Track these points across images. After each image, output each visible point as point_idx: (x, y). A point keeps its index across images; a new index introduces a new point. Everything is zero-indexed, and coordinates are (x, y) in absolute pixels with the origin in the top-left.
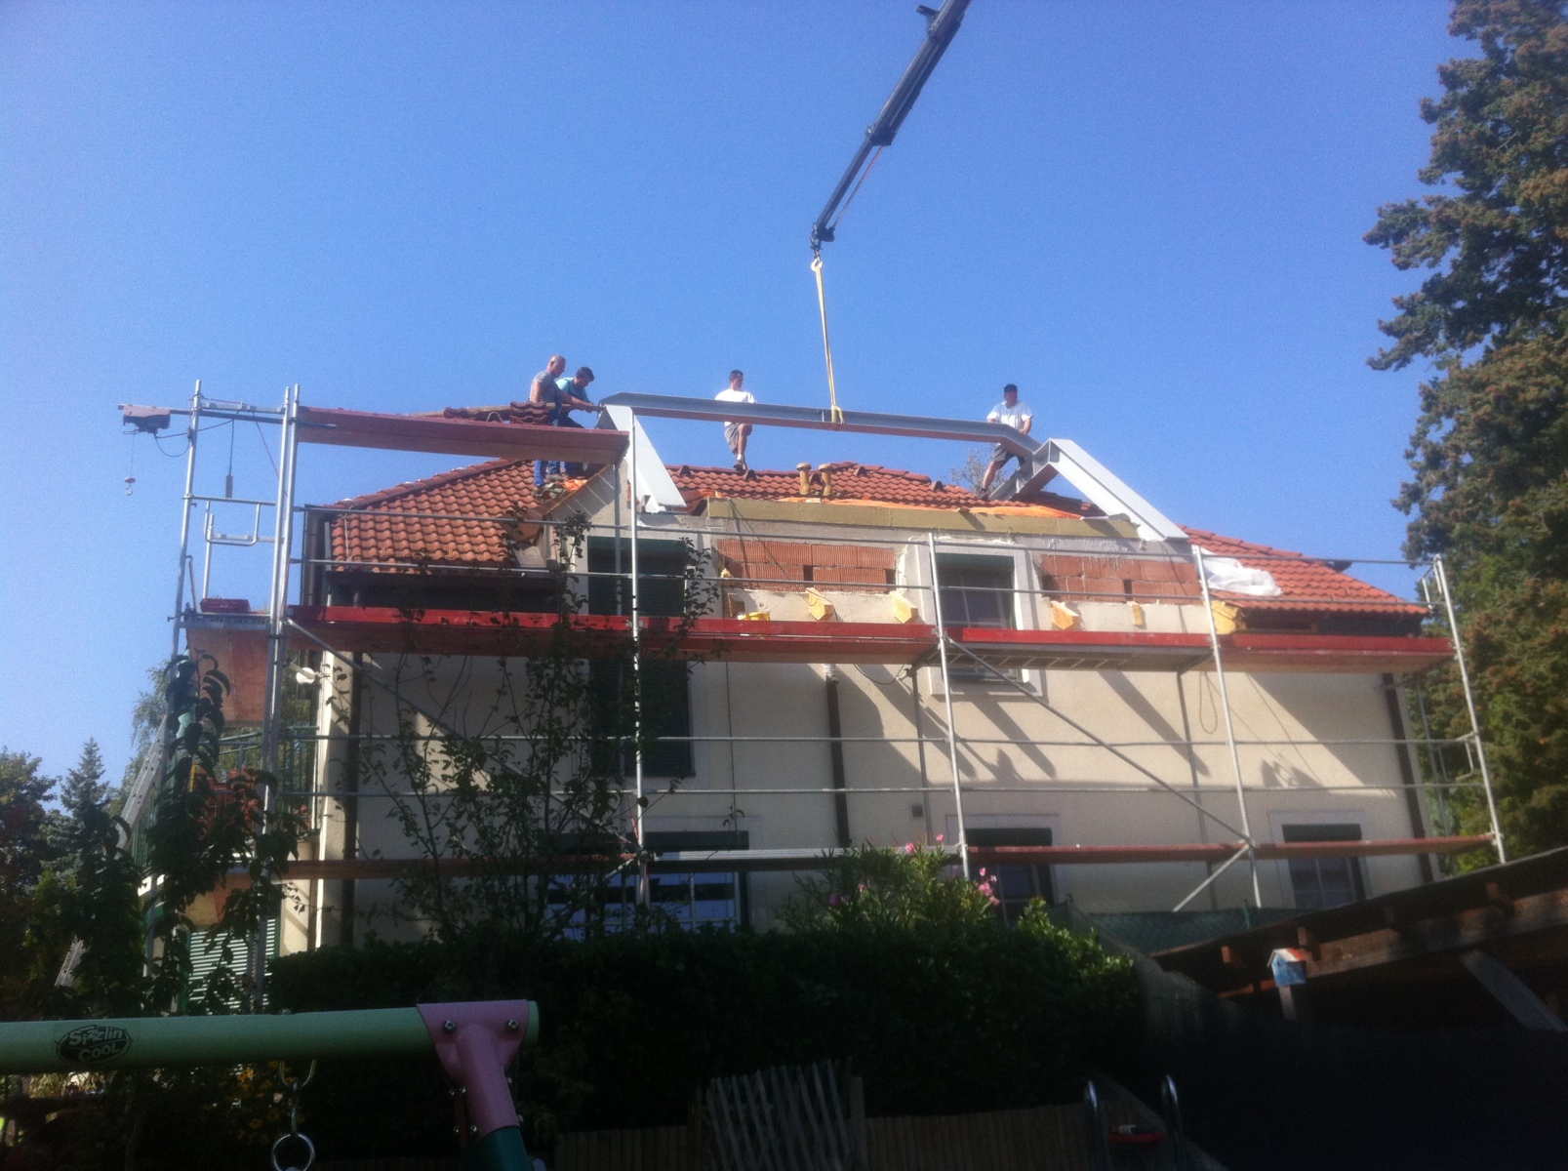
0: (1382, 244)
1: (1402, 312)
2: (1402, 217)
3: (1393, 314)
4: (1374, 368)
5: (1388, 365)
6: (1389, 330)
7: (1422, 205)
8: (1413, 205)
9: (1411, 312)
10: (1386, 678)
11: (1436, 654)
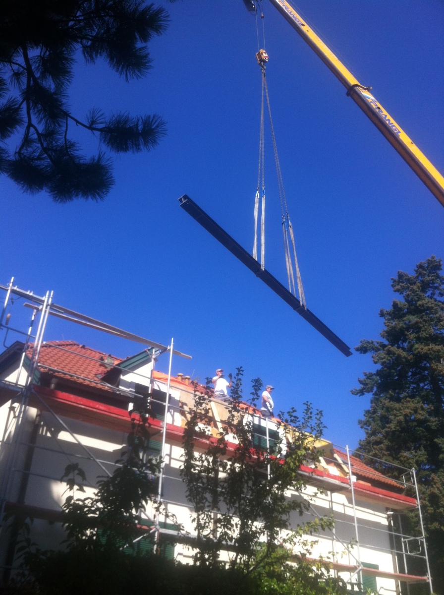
0: (360, 352)
1: (366, 377)
2: (369, 345)
3: (363, 378)
4: (353, 394)
5: (357, 394)
6: (361, 382)
7: (375, 343)
8: (372, 342)
10: (387, 509)
11: (412, 504)
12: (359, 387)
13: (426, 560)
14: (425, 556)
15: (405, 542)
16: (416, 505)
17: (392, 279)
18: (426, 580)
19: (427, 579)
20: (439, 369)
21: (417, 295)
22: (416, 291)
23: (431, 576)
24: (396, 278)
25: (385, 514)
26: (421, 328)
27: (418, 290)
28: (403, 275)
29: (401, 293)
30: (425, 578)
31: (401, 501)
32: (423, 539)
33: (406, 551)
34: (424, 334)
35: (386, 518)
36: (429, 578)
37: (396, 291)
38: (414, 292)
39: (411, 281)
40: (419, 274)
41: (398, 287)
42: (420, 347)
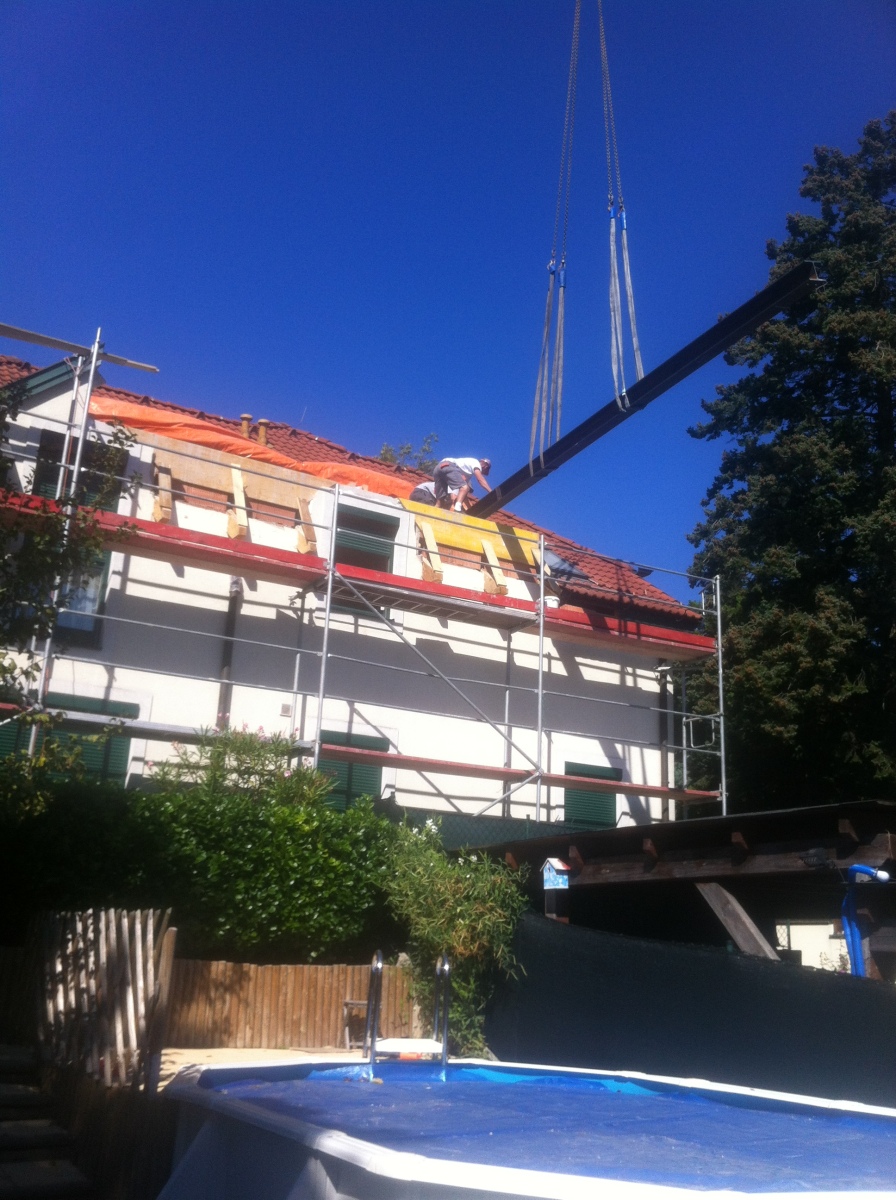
4: (692, 436)
5: (703, 435)
9: (727, 398)
10: (661, 662)
11: (702, 649)
12: (707, 419)
13: (720, 758)
14: (720, 751)
15: (688, 725)
16: (713, 651)
17: (806, 168)
18: (717, 797)
19: (718, 795)
20: (864, 361)
21: (850, 197)
22: (850, 190)
23: (727, 790)
24: (814, 165)
25: (654, 671)
26: (847, 274)
27: (853, 187)
28: (826, 156)
29: (815, 199)
30: (713, 793)
31: (673, 643)
32: (719, 717)
33: (689, 746)
34: (849, 287)
35: (656, 679)
36: (722, 794)
37: (806, 193)
38: (842, 191)
39: (844, 168)
40: (867, 149)
41: (809, 185)
42: (837, 319)
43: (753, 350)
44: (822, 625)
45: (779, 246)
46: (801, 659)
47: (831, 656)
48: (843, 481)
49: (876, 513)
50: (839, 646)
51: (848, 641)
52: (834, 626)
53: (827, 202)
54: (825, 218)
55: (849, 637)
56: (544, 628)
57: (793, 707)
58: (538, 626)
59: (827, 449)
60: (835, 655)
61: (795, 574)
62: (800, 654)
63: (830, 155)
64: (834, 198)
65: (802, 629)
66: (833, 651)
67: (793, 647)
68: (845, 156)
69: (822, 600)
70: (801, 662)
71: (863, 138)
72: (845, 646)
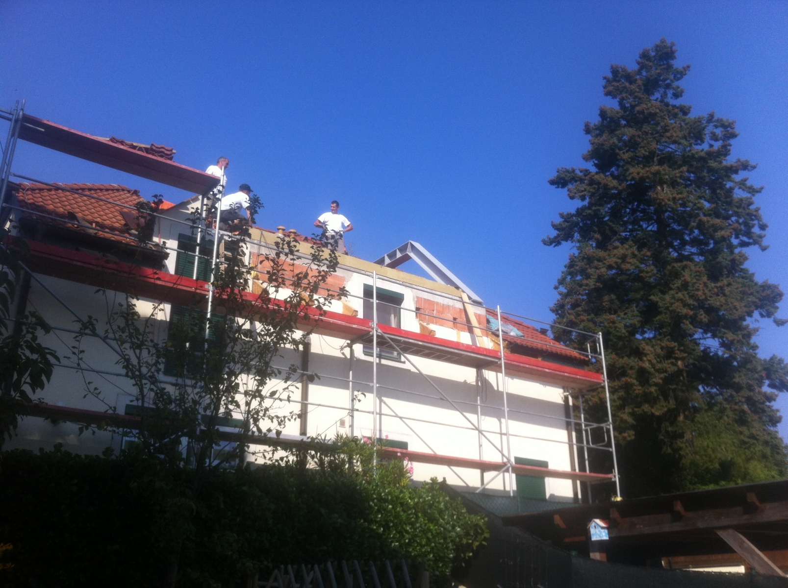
0: (556, 186)
1: (562, 220)
2: (569, 175)
3: (558, 220)
4: (545, 244)
5: (551, 243)
6: (555, 227)
7: (578, 172)
8: (574, 171)
9: (566, 221)
11: (595, 380)
12: (554, 233)
13: (612, 453)
14: (611, 447)
15: (586, 431)
16: (602, 382)
17: (605, 78)
19: (613, 477)
20: (659, 197)
21: (636, 96)
22: (636, 92)
23: (618, 474)
24: (610, 76)
26: (640, 144)
27: (638, 90)
28: (618, 70)
29: (614, 97)
30: (610, 476)
32: (609, 425)
33: (588, 443)
34: (641, 152)
36: (616, 477)
37: (608, 94)
38: (632, 93)
39: (629, 78)
40: (642, 67)
41: (610, 88)
42: (636, 171)
43: (585, 190)
44: (646, 365)
45: (592, 125)
46: (635, 387)
47: (653, 385)
48: (647, 272)
49: (672, 292)
50: (657, 379)
51: (662, 375)
52: (653, 366)
53: (622, 99)
54: (621, 109)
55: (663, 373)
56: (505, 368)
57: (630, 420)
58: (500, 366)
59: (636, 252)
60: (656, 384)
61: (624, 333)
62: (632, 385)
63: (620, 70)
64: (626, 97)
65: (631, 368)
66: (654, 382)
67: (629, 380)
68: (629, 70)
69: (644, 349)
70: (635, 390)
71: (639, 60)
72: (661, 378)
